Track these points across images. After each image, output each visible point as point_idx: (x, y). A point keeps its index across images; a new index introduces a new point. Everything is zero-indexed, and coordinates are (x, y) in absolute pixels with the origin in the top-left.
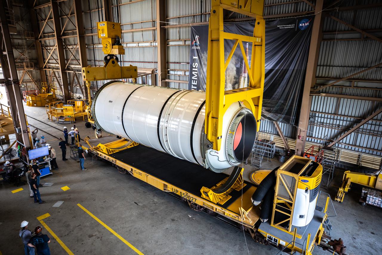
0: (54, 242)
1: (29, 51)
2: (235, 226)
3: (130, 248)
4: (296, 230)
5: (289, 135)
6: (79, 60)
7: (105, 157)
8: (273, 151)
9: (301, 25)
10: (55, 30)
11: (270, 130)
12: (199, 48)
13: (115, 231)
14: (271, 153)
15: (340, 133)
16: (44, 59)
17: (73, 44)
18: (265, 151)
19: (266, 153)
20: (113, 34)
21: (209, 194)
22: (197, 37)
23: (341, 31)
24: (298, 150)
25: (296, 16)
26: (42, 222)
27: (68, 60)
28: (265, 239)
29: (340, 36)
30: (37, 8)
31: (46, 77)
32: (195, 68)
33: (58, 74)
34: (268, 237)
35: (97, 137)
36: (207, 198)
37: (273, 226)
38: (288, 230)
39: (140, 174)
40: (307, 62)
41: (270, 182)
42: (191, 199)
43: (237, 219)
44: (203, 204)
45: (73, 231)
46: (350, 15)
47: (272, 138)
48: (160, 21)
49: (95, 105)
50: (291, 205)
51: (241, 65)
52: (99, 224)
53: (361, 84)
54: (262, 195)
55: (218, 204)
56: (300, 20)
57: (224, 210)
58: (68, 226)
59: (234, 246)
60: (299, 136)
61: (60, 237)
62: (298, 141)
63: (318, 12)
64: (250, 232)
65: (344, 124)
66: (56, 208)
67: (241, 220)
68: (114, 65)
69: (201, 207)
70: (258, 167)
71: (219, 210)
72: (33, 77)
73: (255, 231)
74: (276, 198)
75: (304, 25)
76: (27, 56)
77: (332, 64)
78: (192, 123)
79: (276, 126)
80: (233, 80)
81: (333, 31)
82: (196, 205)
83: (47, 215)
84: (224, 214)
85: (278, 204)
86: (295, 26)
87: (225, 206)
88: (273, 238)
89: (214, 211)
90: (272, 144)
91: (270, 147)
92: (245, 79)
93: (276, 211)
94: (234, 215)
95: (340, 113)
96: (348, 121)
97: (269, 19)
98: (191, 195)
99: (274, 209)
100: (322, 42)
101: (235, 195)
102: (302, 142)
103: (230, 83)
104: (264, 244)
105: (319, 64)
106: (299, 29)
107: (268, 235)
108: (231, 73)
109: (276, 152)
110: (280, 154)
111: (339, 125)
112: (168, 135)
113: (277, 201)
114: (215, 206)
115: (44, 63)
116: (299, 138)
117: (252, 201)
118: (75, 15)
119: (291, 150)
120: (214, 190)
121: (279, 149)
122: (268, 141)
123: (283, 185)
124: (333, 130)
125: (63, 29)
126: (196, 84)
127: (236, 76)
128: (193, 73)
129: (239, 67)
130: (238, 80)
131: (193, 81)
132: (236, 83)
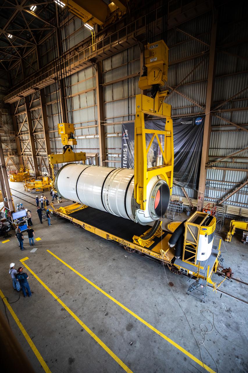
0: (33, 277)
1: (12, 144)
2: (158, 262)
3: (85, 280)
4: (199, 263)
5: (193, 196)
6: (45, 149)
7: (65, 216)
8: (182, 208)
9: (196, 121)
10: (29, 129)
11: (179, 194)
12: (128, 138)
13: (74, 268)
14: (180, 209)
15: (227, 194)
16: (21, 149)
17: (41, 138)
18: (176, 208)
19: (177, 210)
20: (69, 132)
21: (139, 240)
22: (126, 131)
23: (223, 125)
24: (199, 207)
25: (193, 116)
26: (23, 263)
27: (37, 149)
28: (178, 270)
29: (223, 129)
30: (17, 115)
31: (23, 161)
32: (125, 152)
33: (31, 159)
34: (181, 269)
35: (59, 202)
36: (137, 243)
37: (184, 261)
38: (194, 264)
39: (90, 228)
40: (202, 146)
41: (181, 231)
42: (126, 244)
43: (159, 257)
44: (135, 248)
45: (45, 269)
46: (228, 115)
47: (181, 199)
48: (101, 120)
49: (57, 180)
50: (196, 246)
51: (157, 149)
52: (62, 264)
53: (239, 160)
54: (175, 240)
55: (145, 247)
56: (196, 118)
57: (149, 251)
58: (41, 266)
59: (158, 276)
60: (199, 197)
61: (36, 273)
62: (199, 200)
63: (208, 113)
64: (168, 266)
65: (229, 188)
66: (33, 253)
67: (161, 258)
68: (70, 152)
69: (133, 250)
70: (172, 219)
71: (146, 251)
72: (14, 162)
73: (171, 265)
74: (185, 242)
75: (198, 121)
76: (10, 147)
77: (219, 147)
78: (125, 191)
79: (183, 190)
80: (152, 160)
81: (218, 125)
82: (130, 248)
83: (27, 258)
84: (150, 254)
85: (187, 245)
86: (193, 122)
87: (150, 249)
88: (184, 269)
89: (143, 252)
90: (181, 203)
91: (180, 205)
92: (160, 159)
93: (185, 251)
94: (157, 254)
95: (226, 180)
96: (232, 186)
97: (175, 118)
98: (126, 242)
99: (184, 250)
100: (212, 133)
101: (157, 240)
102: (201, 201)
103: (150, 162)
104: (178, 274)
105: (210, 147)
106: (195, 125)
107: (180, 268)
108: (150, 155)
109: (184, 209)
110: (187, 210)
111: (226, 189)
112: (108, 200)
113: (186, 244)
114: (143, 249)
115: (22, 151)
116: (199, 199)
117: (169, 244)
118: (43, 118)
119: (194, 207)
120: (142, 238)
121: (186, 207)
122: (178, 201)
123: (190, 232)
124: (222, 192)
125: (34, 128)
126: (126, 163)
127: (154, 157)
128: (124, 155)
129: (156, 151)
130: (155, 159)
131: (124, 161)
132: (154, 162)
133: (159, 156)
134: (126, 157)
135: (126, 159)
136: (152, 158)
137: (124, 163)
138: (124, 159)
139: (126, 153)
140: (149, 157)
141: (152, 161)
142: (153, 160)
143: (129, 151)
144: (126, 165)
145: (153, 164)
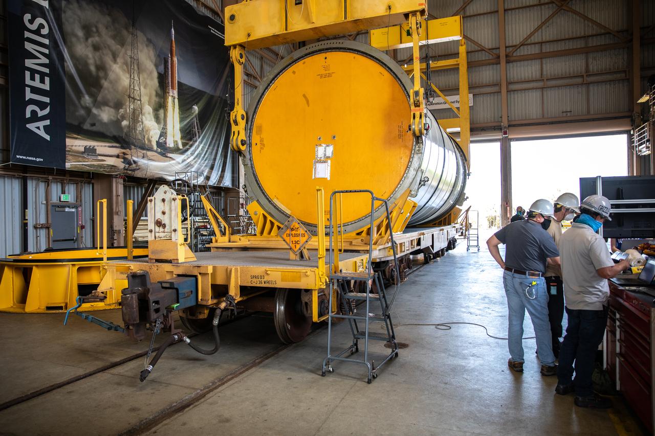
32: (37, 33)
51: (165, 69)
126: (46, 86)
127: (159, 92)
128: (29, 46)
129: (163, 73)
130: (163, 100)
131: (28, 74)
132: (160, 107)
133: (171, 94)
134: (45, 61)
135: (47, 71)
136: (154, 93)
137: (28, 81)
138: (29, 63)
139: (46, 41)
140: (145, 87)
142: (157, 100)
143: (58, 36)
144: (47, 100)
145: (159, 113)
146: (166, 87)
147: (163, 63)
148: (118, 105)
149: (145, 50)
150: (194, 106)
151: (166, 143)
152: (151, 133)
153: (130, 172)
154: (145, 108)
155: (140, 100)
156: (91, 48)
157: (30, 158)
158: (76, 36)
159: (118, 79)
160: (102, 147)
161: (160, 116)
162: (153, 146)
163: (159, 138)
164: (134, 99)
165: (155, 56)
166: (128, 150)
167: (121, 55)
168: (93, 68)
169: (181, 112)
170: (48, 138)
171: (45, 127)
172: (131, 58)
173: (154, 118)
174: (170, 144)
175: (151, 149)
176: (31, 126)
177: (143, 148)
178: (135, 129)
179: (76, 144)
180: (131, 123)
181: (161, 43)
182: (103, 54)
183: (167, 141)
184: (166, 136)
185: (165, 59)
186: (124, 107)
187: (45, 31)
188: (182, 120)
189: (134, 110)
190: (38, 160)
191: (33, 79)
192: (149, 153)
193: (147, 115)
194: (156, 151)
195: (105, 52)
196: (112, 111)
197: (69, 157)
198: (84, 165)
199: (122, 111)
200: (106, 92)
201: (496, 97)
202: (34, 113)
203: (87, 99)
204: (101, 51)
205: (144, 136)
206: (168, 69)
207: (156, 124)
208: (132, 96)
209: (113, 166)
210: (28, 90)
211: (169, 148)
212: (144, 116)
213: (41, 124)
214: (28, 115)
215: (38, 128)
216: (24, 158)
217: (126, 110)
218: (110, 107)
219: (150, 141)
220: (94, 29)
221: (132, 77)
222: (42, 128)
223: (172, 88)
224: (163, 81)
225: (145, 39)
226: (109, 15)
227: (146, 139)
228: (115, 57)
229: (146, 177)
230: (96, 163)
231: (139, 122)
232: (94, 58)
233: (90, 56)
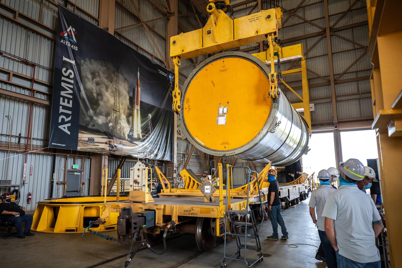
22: (71, 29)
32: (68, 77)
51: (133, 94)
103: (124, 114)
127: (130, 107)
128: (63, 84)
129: (132, 97)
130: (131, 111)
131: (61, 99)
132: (130, 115)
133: (136, 108)
134: (71, 92)
135: (71, 97)
136: (127, 108)
137: (61, 103)
138: (63, 93)
139: (72, 82)
140: (122, 105)
141: (126, 113)
142: (128, 111)
143: (78, 78)
144: (70, 112)
145: (129, 118)
146: (133, 104)
147: (132, 90)
148: (107, 115)
149: (123, 84)
150: (149, 114)
151: (133, 136)
152: (125, 130)
153: (112, 152)
154: (121, 116)
155: (119, 112)
156: (95, 84)
157: (59, 145)
158: (87, 78)
159: (108, 101)
160: (98, 138)
161: (130, 121)
162: (126, 137)
163: (129, 133)
164: (116, 111)
165: (128, 87)
166: (112, 139)
167: (110, 87)
168: (95, 95)
169: (142, 118)
170: (69, 133)
171: (68, 127)
172: (115, 89)
173: (127, 121)
174: (135, 136)
175: (124, 139)
176: (61, 127)
177: (120, 138)
178: (116, 128)
179: (84, 136)
180: (114, 125)
181: (131, 80)
182: (101, 87)
183: (134, 134)
184: (133, 131)
185: (133, 88)
186: (111, 115)
187: (72, 76)
188: (142, 122)
189: (116, 117)
190: (63, 145)
191: (64, 101)
192: (123, 141)
193: (123, 120)
194: (127, 140)
195: (102, 86)
196: (104, 118)
197: (79, 144)
198: (88, 148)
199: (109, 118)
200: (102, 107)
201: (329, 105)
202: (63, 119)
203: (91, 112)
204: (100, 86)
205: (121, 132)
206: (135, 94)
207: (127, 125)
208: (115, 109)
209: (103, 149)
210: (61, 107)
211: (135, 138)
212: (121, 120)
213: (66, 126)
214: (60, 121)
215: (64, 128)
216: (56, 144)
217: (112, 117)
218: (103, 116)
219: (124, 134)
220: (97, 74)
221: (116, 99)
222: (66, 128)
223: (137, 105)
224: (132, 101)
225: (123, 79)
226: (105, 66)
227: (122, 134)
228: (107, 88)
229: (121, 155)
230: (94, 147)
231: (118, 123)
232: (96, 89)
233: (94, 88)
